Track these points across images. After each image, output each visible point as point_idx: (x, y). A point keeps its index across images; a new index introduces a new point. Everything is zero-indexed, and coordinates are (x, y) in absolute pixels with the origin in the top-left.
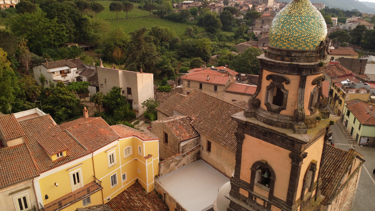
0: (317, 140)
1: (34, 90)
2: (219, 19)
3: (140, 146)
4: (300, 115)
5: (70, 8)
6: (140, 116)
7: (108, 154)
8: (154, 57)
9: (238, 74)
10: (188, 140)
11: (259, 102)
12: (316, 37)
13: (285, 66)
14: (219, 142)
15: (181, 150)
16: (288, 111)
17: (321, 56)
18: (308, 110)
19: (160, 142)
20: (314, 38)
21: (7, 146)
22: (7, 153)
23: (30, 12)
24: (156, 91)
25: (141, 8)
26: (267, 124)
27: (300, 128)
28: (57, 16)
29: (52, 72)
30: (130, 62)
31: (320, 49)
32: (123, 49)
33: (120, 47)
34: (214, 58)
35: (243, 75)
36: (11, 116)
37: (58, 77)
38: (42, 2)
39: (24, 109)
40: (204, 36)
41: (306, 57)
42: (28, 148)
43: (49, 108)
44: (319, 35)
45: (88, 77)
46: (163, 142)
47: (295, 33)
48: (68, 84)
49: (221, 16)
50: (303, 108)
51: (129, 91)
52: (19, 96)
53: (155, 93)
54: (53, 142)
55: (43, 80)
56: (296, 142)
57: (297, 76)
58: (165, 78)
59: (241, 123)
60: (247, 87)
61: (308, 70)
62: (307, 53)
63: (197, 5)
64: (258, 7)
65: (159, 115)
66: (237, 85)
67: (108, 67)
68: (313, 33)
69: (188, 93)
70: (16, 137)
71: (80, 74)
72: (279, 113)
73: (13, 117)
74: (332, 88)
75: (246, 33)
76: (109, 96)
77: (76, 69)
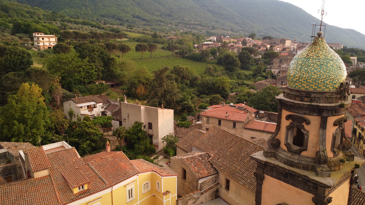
0: (342, 184)
1: (63, 123)
2: (237, 59)
3: (159, 182)
4: (322, 157)
5: (100, 49)
6: (160, 151)
7: (127, 188)
8: (175, 94)
9: (257, 112)
10: (206, 177)
11: (279, 142)
12: (335, 79)
13: (305, 106)
14: (238, 181)
15: (199, 188)
16: (309, 153)
17: (341, 97)
18: (331, 152)
19: (178, 177)
20: (334, 80)
21: (33, 177)
22: (33, 184)
23: (65, 53)
24: (176, 127)
25: (164, 48)
26: (287, 165)
27: (323, 171)
28: (89, 56)
29: (80, 107)
30: (152, 98)
31: (341, 91)
32: (146, 86)
33: (143, 84)
34: (233, 95)
35: (261, 112)
36: (40, 148)
37: (85, 112)
38: (76, 44)
39: (52, 141)
40: (223, 74)
41: (326, 98)
42: (53, 180)
43: (75, 141)
44: (338, 77)
45: (112, 111)
46: (181, 178)
47: (313, 74)
48: (94, 118)
49: (239, 55)
50: (326, 150)
51: (150, 126)
52: (49, 129)
53: (175, 129)
54: (76, 175)
55: (71, 114)
56: (319, 185)
57: (317, 116)
58: (185, 114)
59: (260, 163)
60: (266, 124)
61: (329, 111)
62: (327, 94)
63: (216, 46)
64: (276, 47)
65: (179, 151)
66: (255, 122)
67: (132, 103)
68: (332, 75)
69: (207, 129)
70: (42, 168)
71: (105, 109)
72: (300, 154)
73: (41, 149)
74: (355, 127)
75: (264, 71)
76: (131, 130)
77: (101, 104)
